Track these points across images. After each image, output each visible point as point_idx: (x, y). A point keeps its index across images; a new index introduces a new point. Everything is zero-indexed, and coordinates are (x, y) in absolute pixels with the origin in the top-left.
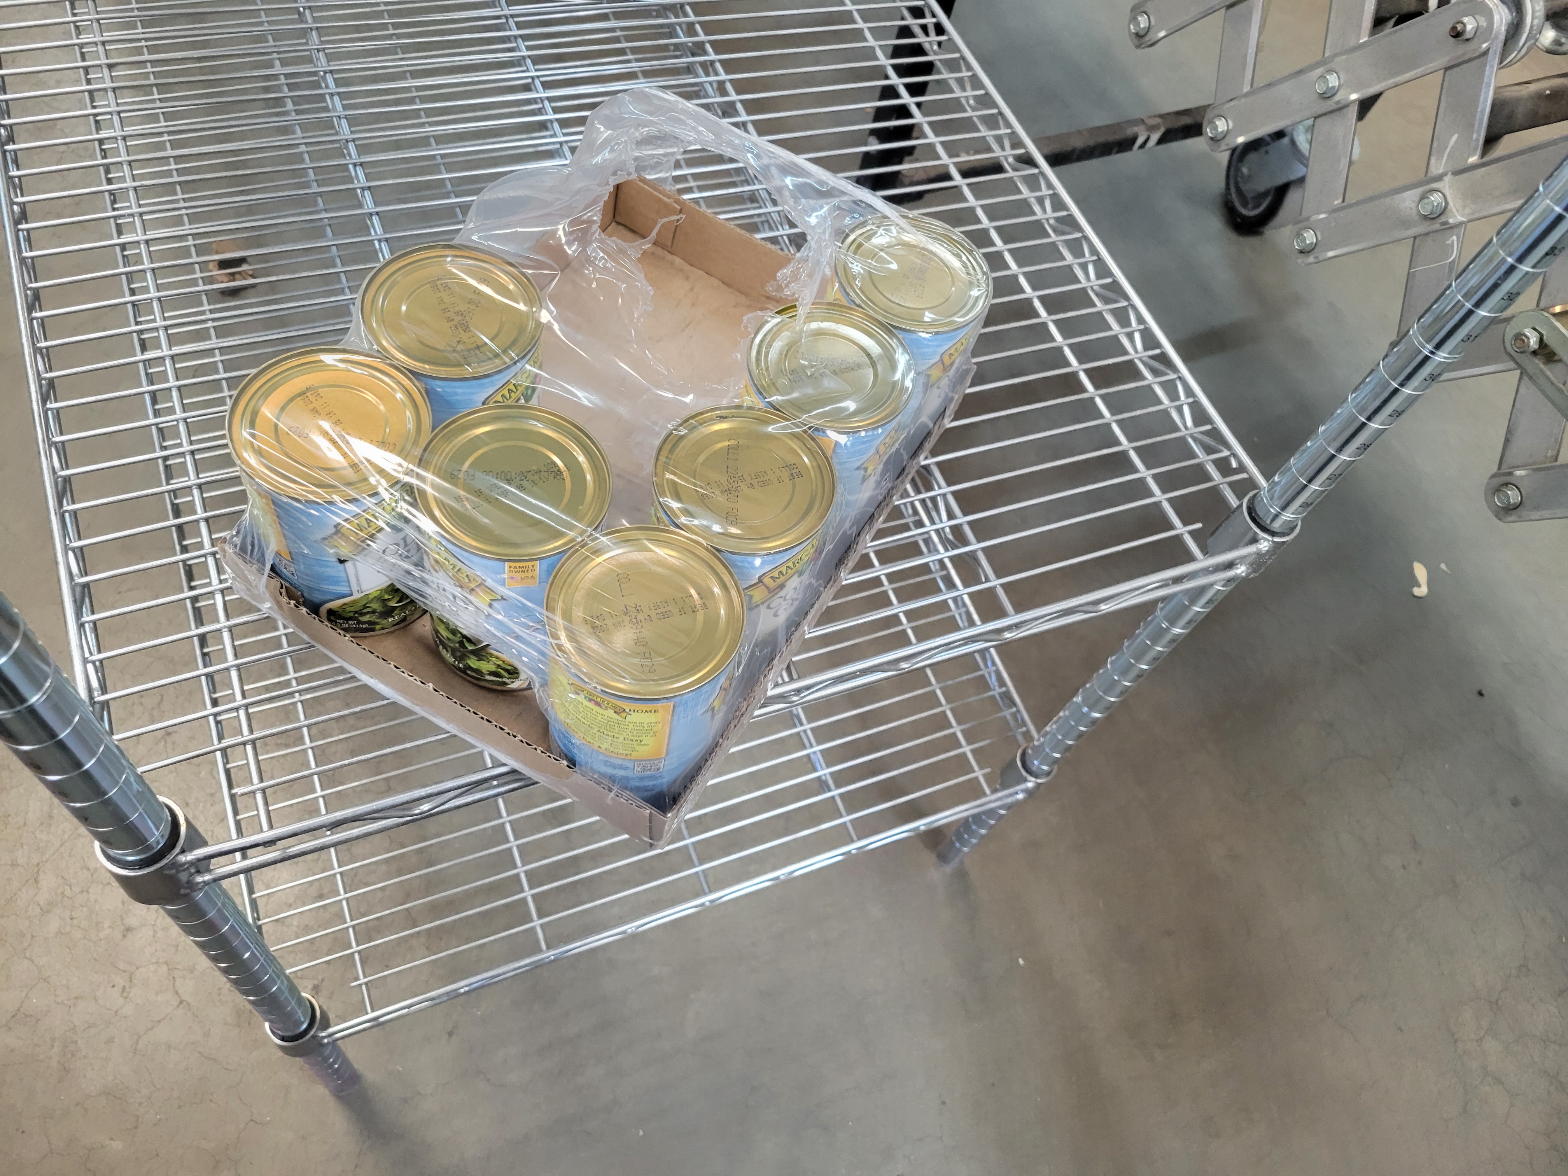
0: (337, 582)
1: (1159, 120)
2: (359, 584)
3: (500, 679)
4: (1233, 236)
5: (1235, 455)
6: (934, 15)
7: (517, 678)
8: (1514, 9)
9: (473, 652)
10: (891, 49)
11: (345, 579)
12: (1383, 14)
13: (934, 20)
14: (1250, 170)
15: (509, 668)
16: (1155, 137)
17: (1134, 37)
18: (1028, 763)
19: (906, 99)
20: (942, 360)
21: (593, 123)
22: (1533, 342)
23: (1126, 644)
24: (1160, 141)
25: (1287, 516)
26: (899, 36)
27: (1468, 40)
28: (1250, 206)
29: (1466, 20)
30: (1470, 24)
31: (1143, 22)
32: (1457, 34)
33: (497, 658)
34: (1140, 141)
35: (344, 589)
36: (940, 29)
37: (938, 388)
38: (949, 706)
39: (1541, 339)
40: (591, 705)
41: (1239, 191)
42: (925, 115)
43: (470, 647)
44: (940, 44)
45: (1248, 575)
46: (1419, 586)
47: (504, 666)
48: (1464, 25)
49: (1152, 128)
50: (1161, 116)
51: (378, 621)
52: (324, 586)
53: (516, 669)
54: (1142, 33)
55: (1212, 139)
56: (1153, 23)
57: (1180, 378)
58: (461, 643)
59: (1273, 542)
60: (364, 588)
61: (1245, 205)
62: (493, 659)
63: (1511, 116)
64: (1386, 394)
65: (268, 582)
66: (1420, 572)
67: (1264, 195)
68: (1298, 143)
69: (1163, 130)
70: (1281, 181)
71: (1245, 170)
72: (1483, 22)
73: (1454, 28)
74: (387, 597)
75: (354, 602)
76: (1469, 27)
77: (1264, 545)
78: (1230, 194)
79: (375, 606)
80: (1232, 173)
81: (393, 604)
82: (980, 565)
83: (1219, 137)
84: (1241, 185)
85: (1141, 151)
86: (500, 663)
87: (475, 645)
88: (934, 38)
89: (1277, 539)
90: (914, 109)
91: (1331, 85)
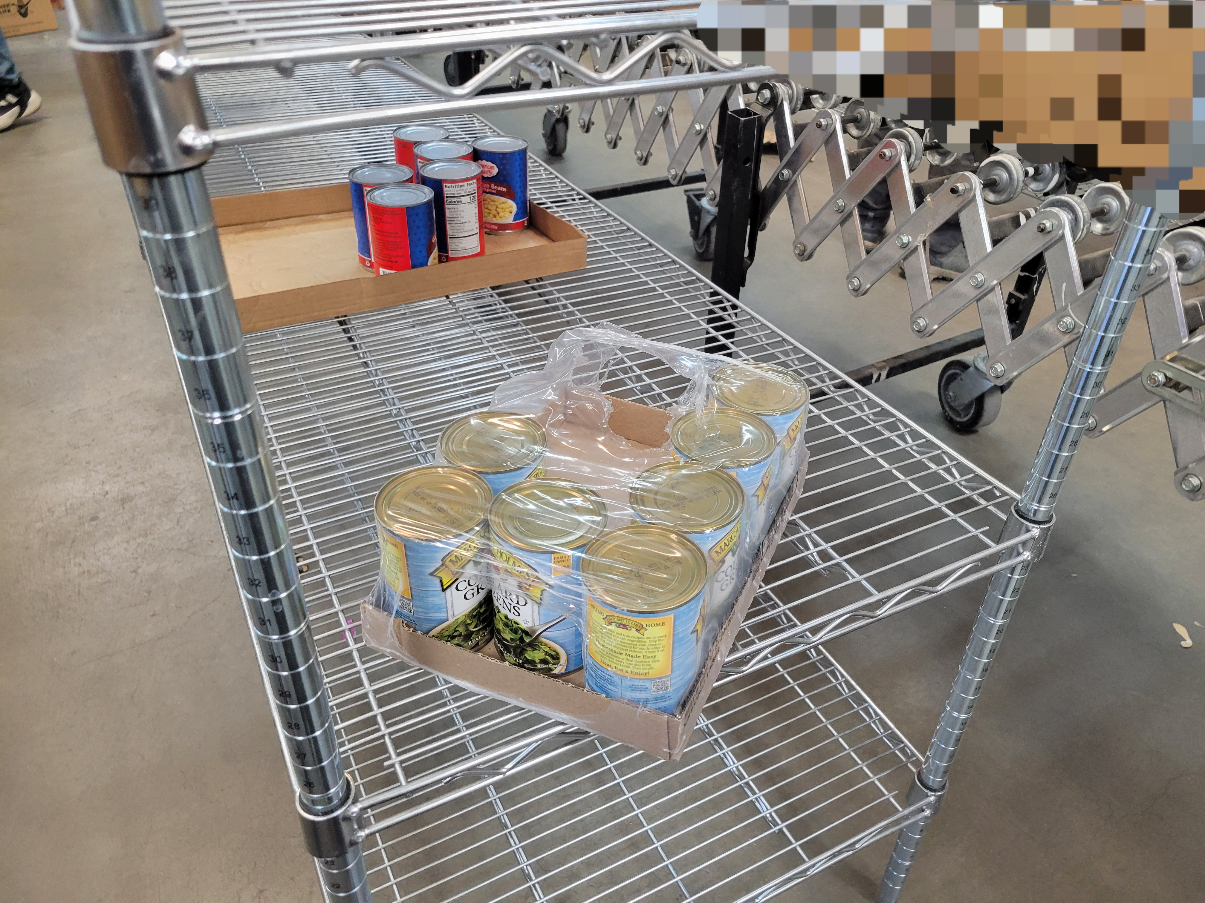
0: (438, 609)
1: (884, 364)
2: (453, 610)
3: (547, 666)
4: (957, 436)
5: (996, 488)
6: (729, 301)
7: (558, 663)
8: (1070, 212)
9: (530, 645)
10: (706, 321)
11: (445, 605)
12: (996, 237)
13: (730, 303)
14: (953, 393)
15: (553, 653)
16: (884, 373)
17: (852, 292)
18: (926, 781)
19: (724, 341)
20: (788, 434)
21: (553, 348)
22: (1161, 378)
23: (967, 647)
24: (888, 376)
25: (1044, 508)
26: (709, 314)
27: (1049, 232)
28: (963, 415)
29: (1044, 222)
30: (1048, 224)
31: (856, 282)
32: (1042, 230)
33: (546, 645)
34: (875, 377)
35: (442, 616)
36: (734, 307)
37: (790, 457)
38: (852, 749)
39: (1166, 376)
40: (620, 630)
41: (952, 408)
42: (737, 347)
43: (527, 640)
44: (736, 314)
45: (1033, 559)
46: (1185, 640)
47: (550, 652)
48: (1044, 224)
49: (881, 368)
50: (884, 361)
51: (462, 643)
52: (431, 615)
53: (558, 654)
54: (857, 288)
55: (918, 331)
56: (862, 282)
57: (944, 452)
58: (522, 640)
59: (1041, 529)
60: (456, 613)
61: (959, 415)
62: (543, 647)
63: (1094, 268)
64: (1074, 404)
65: (394, 620)
66: (1181, 630)
67: (969, 405)
68: (980, 368)
69: (888, 368)
70: (977, 393)
71: (951, 394)
72: (1056, 222)
73: (1039, 227)
74: (469, 622)
75: (449, 626)
76: (1047, 225)
77: (1036, 531)
78: (946, 411)
79: (461, 629)
80: (943, 397)
81: (471, 628)
82: (846, 570)
83: (922, 329)
84: (953, 404)
85: (878, 383)
86: (547, 649)
87: (531, 636)
88: (731, 311)
89: (1042, 526)
90: (731, 345)
91: (979, 280)
